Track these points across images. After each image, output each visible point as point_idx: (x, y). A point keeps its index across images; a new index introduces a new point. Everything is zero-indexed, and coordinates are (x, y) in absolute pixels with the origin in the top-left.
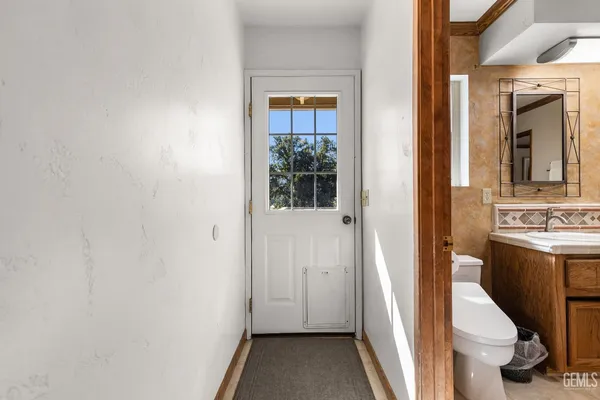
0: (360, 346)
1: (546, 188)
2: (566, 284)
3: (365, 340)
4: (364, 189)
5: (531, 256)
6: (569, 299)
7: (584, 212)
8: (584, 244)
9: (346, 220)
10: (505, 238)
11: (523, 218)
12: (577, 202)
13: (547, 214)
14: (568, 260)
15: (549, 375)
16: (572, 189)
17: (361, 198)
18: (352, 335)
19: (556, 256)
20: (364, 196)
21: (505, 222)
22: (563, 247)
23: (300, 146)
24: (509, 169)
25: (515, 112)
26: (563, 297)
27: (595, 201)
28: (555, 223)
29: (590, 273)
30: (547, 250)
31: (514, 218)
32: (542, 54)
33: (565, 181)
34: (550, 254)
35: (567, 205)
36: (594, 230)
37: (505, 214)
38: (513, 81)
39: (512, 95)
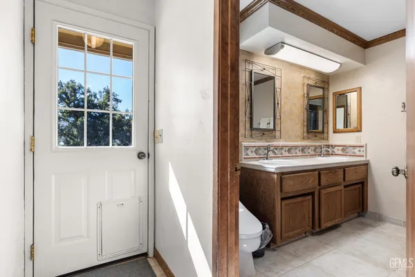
0: (152, 263)
1: (266, 133)
2: (281, 191)
3: (157, 256)
4: (157, 129)
5: (264, 175)
6: (282, 199)
7: (282, 148)
8: (287, 166)
9: (141, 156)
10: (249, 164)
11: (256, 151)
12: (279, 141)
13: (267, 148)
14: (283, 175)
15: (272, 247)
16: (277, 134)
17: (154, 136)
18: (145, 255)
19: (277, 174)
20: (157, 134)
21: (247, 154)
22: (280, 168)
23: (83, 94)
24: (249, 119)
25: (253, 83)
26: (279, 198)
27: (287, 141)
28: (271, 154)
29: (291, 183)
30: (273, 170)
31: (252, 152)
32: (267, 49)
33: (274, 129)
34: (274, 173)
35: (275, 143)
36: (286, 157)
37: (247, 149)
38: (252, 63)
39: (251, 72)
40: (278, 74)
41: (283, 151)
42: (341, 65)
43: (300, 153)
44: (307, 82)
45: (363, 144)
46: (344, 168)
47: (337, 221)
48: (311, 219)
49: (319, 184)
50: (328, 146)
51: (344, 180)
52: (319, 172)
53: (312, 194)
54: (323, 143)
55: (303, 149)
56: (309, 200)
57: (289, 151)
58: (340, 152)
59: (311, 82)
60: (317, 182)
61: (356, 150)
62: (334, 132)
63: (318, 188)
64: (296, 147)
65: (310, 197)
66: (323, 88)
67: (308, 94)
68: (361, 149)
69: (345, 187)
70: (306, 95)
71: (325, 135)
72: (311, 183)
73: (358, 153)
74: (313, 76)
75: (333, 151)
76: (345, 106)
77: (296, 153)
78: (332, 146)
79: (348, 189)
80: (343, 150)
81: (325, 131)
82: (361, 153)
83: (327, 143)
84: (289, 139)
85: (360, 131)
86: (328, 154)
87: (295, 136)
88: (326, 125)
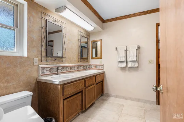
1: (57, 59)
2: (63, 95)
5: (52, 86)
6: (64, 100)
7: (67, 67)
10: (43, 80)
11: (50, 70)
12: (65, 64)
13: (57, 68)
14: (64, 85)
16: (64, 59)
19: (61, 85)
21: (44, 72)
22: (62, 81)
24: (45, 50)
25: (47, 28)
26: (62, 100)
27: (70, 64)
28: (60, 71)
29: (69, 89)
30: (58, 83)
31: (47, 71)
32: (57, 9)
33: (62, 57)
34: (58, 85)
35: (63, 65)
36: (69, 72)
37: (43, 69)
38: (47, 15)
39: (46, 20)
40: (64, 26)
41: (67, 69)
42: (94, 28)
43: (76, 69)
44: (80, 33)
45: (102, 64)
46: (95, 76)
47: (93, 102)
48: (81, 105)
49: (85, 86)
50: (89, 65)
51: (96, 82)
52: (85, 80)
53: (82, 92)
54: (87, 64)
55: (78, 67)
56: (80, 95)
57: (71, 69)
58: (94, 68)
59: (82, 34)
60: (84, 85)
61: (100, 67)
62: (92, 59)
63: (84, 88)
64: (74, 66)
65: (80, 94)
66: (87, 38)
67: (80, 40)
68: (102, 66)
69: (96, 84)
70: (79, 40)
71: (88, 60)
72: (81, 86)
73: (101, 68)
74: (83, 31)
75: (91, 68)
76: (96, 48)
77: (75, 69)
78: (91, 65)
79: (97, 85)
80: (95, 67)
81: (88, 58)
82: (102, 68)
83: (89, 64)
84: (71, 62)
85: (101, 58)
86: (89, 69)
87: (74, 60)
88: (88, 55)
